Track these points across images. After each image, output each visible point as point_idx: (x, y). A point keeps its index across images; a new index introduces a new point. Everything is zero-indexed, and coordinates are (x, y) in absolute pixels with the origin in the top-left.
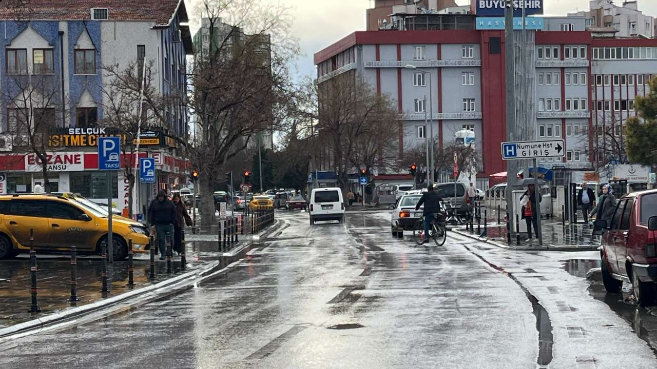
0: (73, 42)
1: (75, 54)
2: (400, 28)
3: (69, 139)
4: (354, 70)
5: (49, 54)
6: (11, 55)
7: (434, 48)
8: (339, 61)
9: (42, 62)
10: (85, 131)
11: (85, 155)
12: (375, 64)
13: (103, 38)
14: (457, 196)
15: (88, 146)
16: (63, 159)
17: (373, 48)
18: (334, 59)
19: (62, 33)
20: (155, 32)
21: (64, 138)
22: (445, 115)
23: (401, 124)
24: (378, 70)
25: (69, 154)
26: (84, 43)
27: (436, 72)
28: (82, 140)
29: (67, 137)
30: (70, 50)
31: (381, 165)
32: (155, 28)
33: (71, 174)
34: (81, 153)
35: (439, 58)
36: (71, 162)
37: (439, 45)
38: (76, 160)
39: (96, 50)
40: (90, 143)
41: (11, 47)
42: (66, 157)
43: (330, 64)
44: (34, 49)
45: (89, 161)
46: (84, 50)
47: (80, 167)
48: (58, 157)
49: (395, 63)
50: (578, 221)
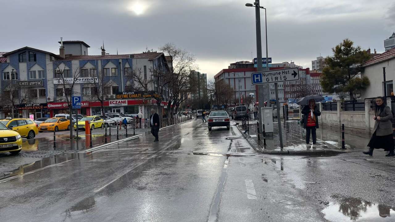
0: (124, 66)
1: (124, 69)
2: (235, 68)
3: (123, 96)
4: (223, 79)
5: (116, 70)
6: (105, 70)
7: (243, 73)
8: (220, 77)
9: (114, 72)
10: (128, 93)
11: (128, 101)
12: (228, 77)
13: (133, 64)
14: (243, 110)
15: (129, 98)
16: (121, 102)
17: (228, 73)
18: (218, 77)
19: (120, 63)
20: (149, 61)
21: (121, 96)
22: (247, 89)
23: (235, 92)
24: (229, 79)
25: (123, 100)
26: (127, 66)
27: (244, 79)
28: (127, 96)
29: (122, 95)
30: (123, 68)
31: (230, 103)
32: (149, 60)
33: (124, 107)
34: (127, 100)
35: (245, 75)
36: (123, 103)
37: (245, 72)
38: (125, 102)
39: (131, 68)
40: (129, 97)
41: (105, 68)
42: (122, 101)
43: (218, 78)
44: (112, 68)
45: (129, 102)
46: (127, 68)
47: (126, 104)
48: (119, 101)
49: (233, 77)
50: (289, 119)
